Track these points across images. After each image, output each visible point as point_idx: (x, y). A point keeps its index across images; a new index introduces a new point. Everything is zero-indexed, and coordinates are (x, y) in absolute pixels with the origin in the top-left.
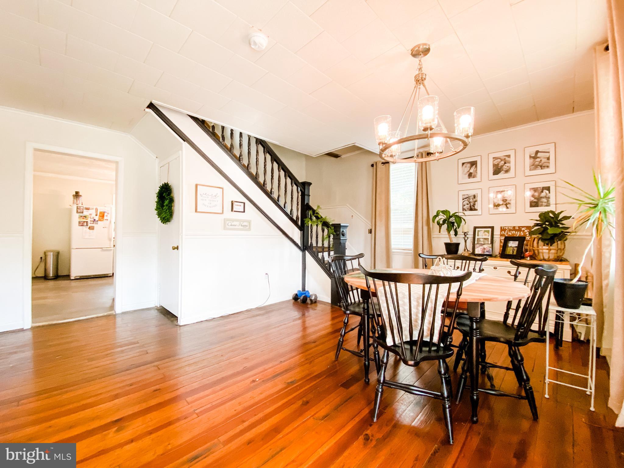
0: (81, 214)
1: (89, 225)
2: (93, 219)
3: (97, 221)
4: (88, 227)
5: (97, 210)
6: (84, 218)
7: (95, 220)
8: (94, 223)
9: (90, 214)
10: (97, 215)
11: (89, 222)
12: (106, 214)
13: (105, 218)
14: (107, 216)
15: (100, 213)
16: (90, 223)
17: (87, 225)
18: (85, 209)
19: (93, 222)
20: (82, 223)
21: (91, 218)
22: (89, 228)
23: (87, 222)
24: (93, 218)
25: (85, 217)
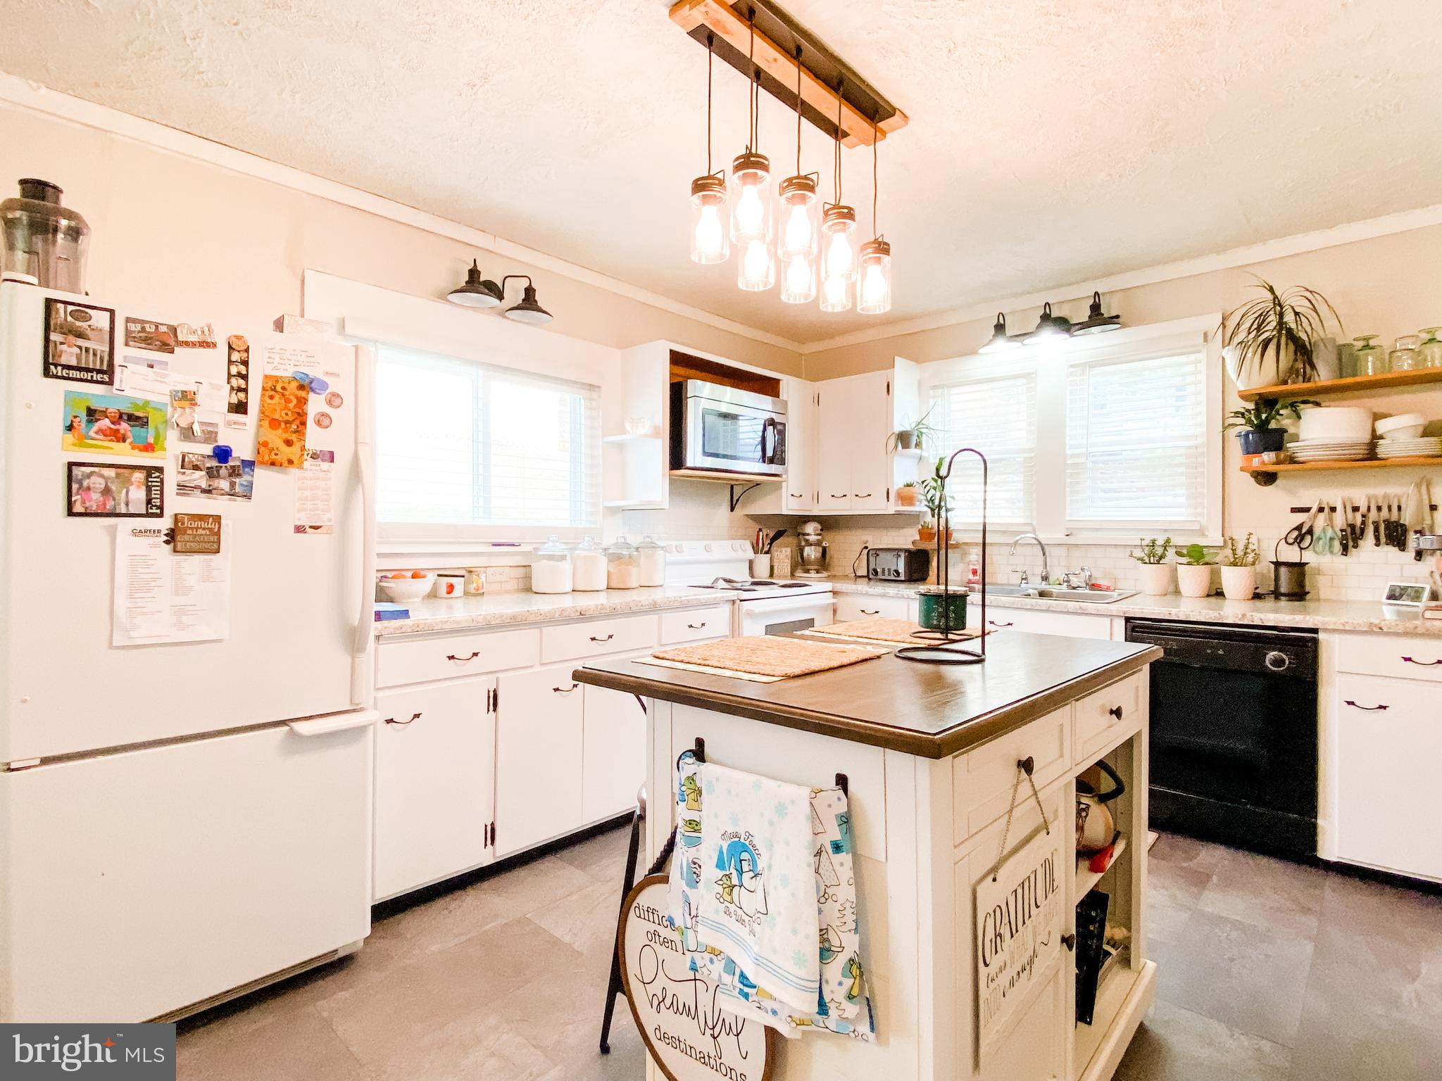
0: (93, 392)
1: (175, 504)
2: (208, 449)
3: (250, 464)
4: (165, 524)
5: (239, 356)
6: (124, 426)
7: (223, 454)
8: (224, 484)
9: (186, 398)
10: (240, 408)
11: (172, 478)
12: (315, 405)
13: (314, 438)
14: (323, 421)
15: (273, 387)
16: (183, 488)
17: (154, 508)
18: (129, 338)
19: (212, 473)
20: (97, 483)
21: (188, 433)
22: (172, 536)
23: (150, 471)
24: (210, 436)
25: (131, 418)
